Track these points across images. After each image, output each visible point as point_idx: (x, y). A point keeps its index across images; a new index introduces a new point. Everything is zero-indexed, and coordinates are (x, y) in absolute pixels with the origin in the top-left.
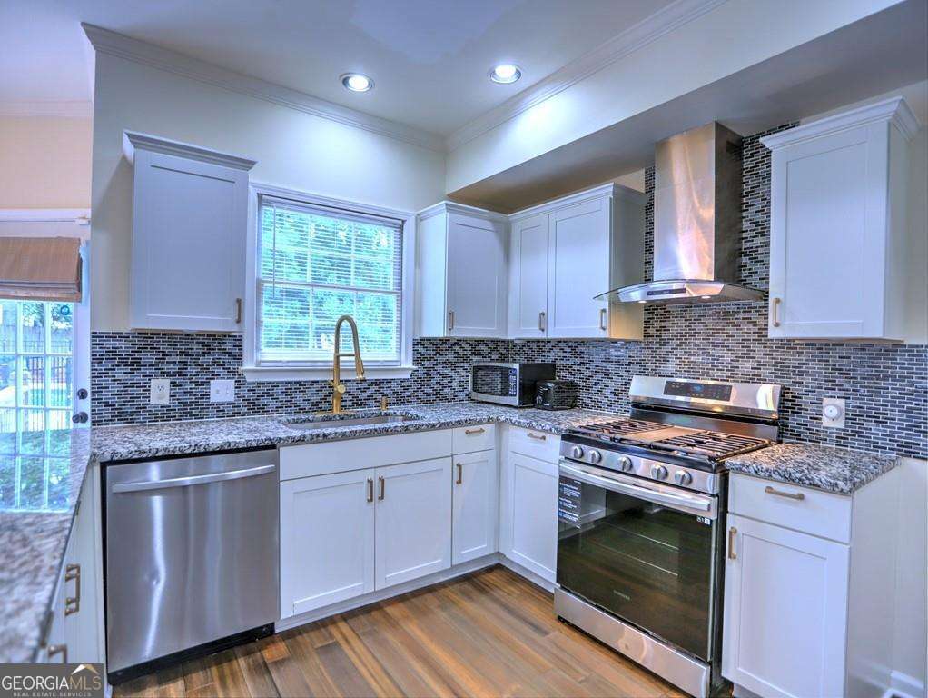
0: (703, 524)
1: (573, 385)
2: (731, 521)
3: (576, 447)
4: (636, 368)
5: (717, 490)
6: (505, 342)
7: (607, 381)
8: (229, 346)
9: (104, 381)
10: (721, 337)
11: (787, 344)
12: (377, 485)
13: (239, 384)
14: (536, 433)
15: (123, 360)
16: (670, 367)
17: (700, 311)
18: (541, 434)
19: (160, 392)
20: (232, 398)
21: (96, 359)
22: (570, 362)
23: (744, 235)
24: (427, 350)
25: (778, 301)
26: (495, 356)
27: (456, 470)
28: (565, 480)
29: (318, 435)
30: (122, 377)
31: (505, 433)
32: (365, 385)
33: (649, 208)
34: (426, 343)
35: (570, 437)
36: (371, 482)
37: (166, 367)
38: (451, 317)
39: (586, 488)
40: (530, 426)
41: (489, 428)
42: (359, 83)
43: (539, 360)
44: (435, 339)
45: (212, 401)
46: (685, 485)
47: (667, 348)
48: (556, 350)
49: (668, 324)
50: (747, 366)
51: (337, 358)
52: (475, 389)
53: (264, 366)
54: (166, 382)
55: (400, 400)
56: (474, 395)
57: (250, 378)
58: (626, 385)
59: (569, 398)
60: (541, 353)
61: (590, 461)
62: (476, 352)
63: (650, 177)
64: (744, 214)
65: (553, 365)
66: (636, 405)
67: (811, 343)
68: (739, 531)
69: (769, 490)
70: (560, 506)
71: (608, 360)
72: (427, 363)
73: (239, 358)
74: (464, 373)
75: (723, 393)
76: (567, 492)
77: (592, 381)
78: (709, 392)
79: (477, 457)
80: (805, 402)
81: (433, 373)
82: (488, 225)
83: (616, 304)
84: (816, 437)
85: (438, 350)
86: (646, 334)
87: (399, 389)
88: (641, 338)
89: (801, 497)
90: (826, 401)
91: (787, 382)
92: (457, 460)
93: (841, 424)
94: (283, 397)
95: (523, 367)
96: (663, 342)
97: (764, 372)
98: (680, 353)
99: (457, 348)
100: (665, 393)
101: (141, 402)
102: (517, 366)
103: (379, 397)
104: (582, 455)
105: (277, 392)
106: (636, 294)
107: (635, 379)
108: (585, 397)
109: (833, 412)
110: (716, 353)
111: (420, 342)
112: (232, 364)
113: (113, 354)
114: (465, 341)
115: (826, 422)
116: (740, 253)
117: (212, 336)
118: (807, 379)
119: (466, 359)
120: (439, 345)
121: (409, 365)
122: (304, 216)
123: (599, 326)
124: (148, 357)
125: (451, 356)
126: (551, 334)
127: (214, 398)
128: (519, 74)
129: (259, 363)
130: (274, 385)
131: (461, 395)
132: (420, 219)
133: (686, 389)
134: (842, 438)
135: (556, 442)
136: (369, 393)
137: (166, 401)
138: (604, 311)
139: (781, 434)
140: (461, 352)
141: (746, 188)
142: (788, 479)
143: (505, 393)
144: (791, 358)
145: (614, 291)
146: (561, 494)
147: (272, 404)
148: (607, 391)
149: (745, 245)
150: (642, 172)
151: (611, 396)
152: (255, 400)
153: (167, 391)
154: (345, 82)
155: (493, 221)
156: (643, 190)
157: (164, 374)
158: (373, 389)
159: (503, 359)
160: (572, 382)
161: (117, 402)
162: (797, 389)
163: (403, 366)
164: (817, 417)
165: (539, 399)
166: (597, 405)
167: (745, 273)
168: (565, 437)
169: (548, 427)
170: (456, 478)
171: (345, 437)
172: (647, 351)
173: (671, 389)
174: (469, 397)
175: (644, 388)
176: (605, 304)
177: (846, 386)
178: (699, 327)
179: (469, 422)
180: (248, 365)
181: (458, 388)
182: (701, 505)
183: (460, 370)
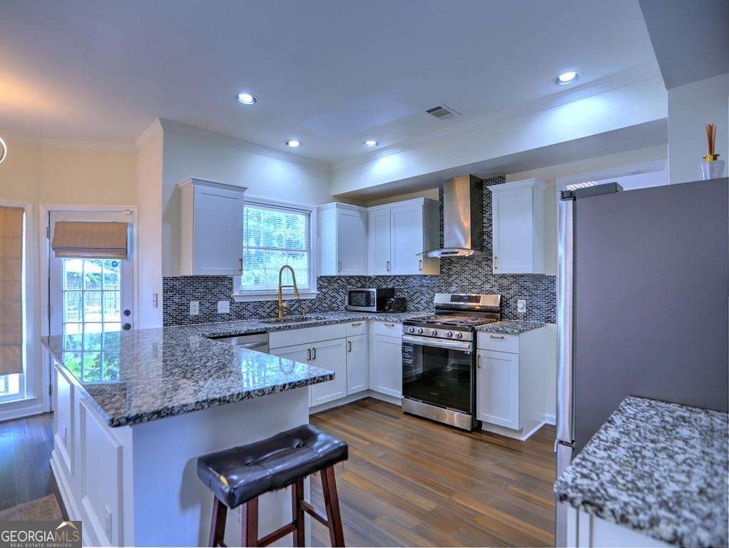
0: (467, 354)
1: (404, 300)
2: (478, 352)
3: (410, 328)
4: (437, 289)
5: (472, 339)
6: (364, 277)
7: (422, 297)
8: (226, 283)
9: (169, 302)
10: (476, 273)
11: (503, 276)
12: (312, 352)
13: (231, 304)
14: (388, 324)
15: (178, 292)
16: (453, 288)
17: (466, 261)
18: (391, 324)
19: (195, 308)
20: (228, 311)
21: (165, 291)
22: (402, 287)
23: (485, 225)
24: (325, 282)
25: (496, 258)
26: (359, 285)
27: (348, 344)
28: (405, 344)
29: (286, 326)
30: (177, 300)
31: (371, 326)
32: (293, 303)
33: (441, 208)
34: (323, 279)
35: (407, 323)
36: (309, 350)
37: (197, 295)
38: (340, 265)
39: (416, 346)
40: (386, 320)
41: (363, 323)
42: (294, 144)
43: (384, 287)
44: (328, 276)
45: (219, 312)
46: (459, 339)
47: (452, 279)
48: (394, 281)
49: (452, 267)
50: (487, 286)
51: (281, 288)
52: (350, 304)
53: (243, 293)
54: (197, 303)
55: (311, 311)
56: (350, 307)
57: (237, 300)
58: (432, 299)
59: (402, 306)
60: (385, 282)
61: (417, 333)
62: (350, 284)
63: (441, 193)
64: (485, 215)
65: (393, 290)
66: (437, 308)
67: (513, 276)
68: (482, 356)
69: (492, 337)
70: (403, 357)
71: (422, 286)
72: (324, 290)
73: (231, 289)
74: (343, 295)
75: (477, 299)
76: (407, 350)
77: (414, 297)
78: (470, 299)
79: (358, 338)
80: (511, 302)
81: (327, 296)
82: (357, 214)
83: (426, 257)
84: (516, 317)
85: (329, 282)
86: (441, 272)
87: (310, 305)
88: (439, 274)
89: (502, 338)
90: (519, 301)
91: (504, 293)
92: (349, 339)
93: (524, 311)
94: (252, 310)
95: (377, 290)
96: (450, 276)
97: (495, 289)
98: (458, 281)
99: (339, 281)
100: (451, 301)
101: (185, 313)
102: (375, 290)
103: (300, 309)
104: (414, 331)
105: (250, 308)
106: (436, 254)
107: (437, 295)
108: (411, 306)
109: (521, 306)
110: (474, 280)
111: (320, 278)
112: (228, 292)
113: (172, 289)
114: (344, 277)
115: (519, 311)
116: (482, 233)
117: (218, 277)
118: (511, 292)
119: (344, 287)
120: (330, 279)
121: (316, 291)
122: (260, 211)
123: (418, 269)
124: (188, 290)
125: (336, 286)
126: (393, 273)
127: (220, 311)
128: (378, 144)
129: (241, 292)
130: (248, 303)
131: (342, 308)
132: (319, 210)
133: (460, 299)
134: (525, 317)
135: (400, 327)
136: (295, 307)
137: (197, 313)
138: (421, 261)
139: (501, 317)
140: (341, 283)
141: (485, 203)
142: (498, 331)
143: (368, 304)
144: (505, 282)
145: (426, 252)
146: (403, 351)
147: (248, 314)
148: (422, 302)
149: (485, 230)
150: (438, 189)
151: (425, 305)
152: (240, 311)
153: (197, 308)
154: (287, 143)
155: (360, 212)
156: (438, 200)
157: (196, 298)
158: (297, 305)
159: (363, 286)
160: (403, 298)
161: (175, 314)
162: (508, 296)
163: (312, 292)
164: (516, 308)
165: (387, 307)
166: (417, 310)
167: (485, 243)
168: (404, 324)
169: (395, 320)
170: (349, 349)
171: (298, 327)
172: (442, 281)
173: (453, 299)
174: (346, 309)
175: (441, 299)
176: (421, 258)
177: (526, 294)
178: (466, 268)
179: (354, 320)
180: (236, 293)
181: (340, 304)
182: (466, 347)
183: (341, 294)
